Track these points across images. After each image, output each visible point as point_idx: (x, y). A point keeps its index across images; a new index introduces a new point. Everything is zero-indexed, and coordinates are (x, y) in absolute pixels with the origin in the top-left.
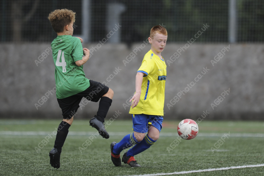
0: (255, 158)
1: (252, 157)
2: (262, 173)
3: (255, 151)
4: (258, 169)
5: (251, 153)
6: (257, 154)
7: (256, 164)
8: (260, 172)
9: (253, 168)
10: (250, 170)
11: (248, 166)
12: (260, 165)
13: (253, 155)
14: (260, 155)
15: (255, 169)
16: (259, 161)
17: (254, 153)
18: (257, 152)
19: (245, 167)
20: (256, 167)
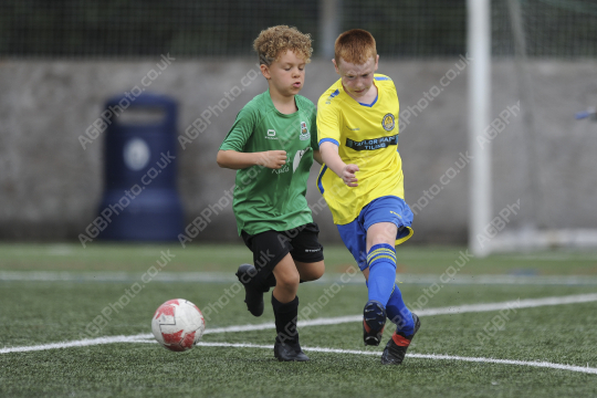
0: (29, 330)
1: (22, 327)
2: (47, 364)
3: (29, 314)
4: (38, 356)
5: (21, 319)
6: (35, 321)
7: (33, 345)
8: (43, 364)
9: (27, 353)
10: (18, 359)
11: (14, 350)
12: (42, 347)
13: (26, 323)
14: (41, 322)
15: (32, 356)
16: (39, 336)
17: (27, 318)
18: (35, 317)
19: (8, 350)
20: (33, 352)
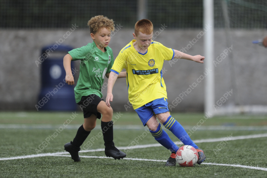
0: (8, 151)
3: (8, 143)
5: (4, 145)
6: (10, 146)
7: (10, 157)
8: (14, 166)
9: (7, 161)
10: (3, 163)
13: (6, 148)
14: (13, 147)
15: (9, 162)
16: (12, 153)
17: (7, 145)
20: (9, 160)
